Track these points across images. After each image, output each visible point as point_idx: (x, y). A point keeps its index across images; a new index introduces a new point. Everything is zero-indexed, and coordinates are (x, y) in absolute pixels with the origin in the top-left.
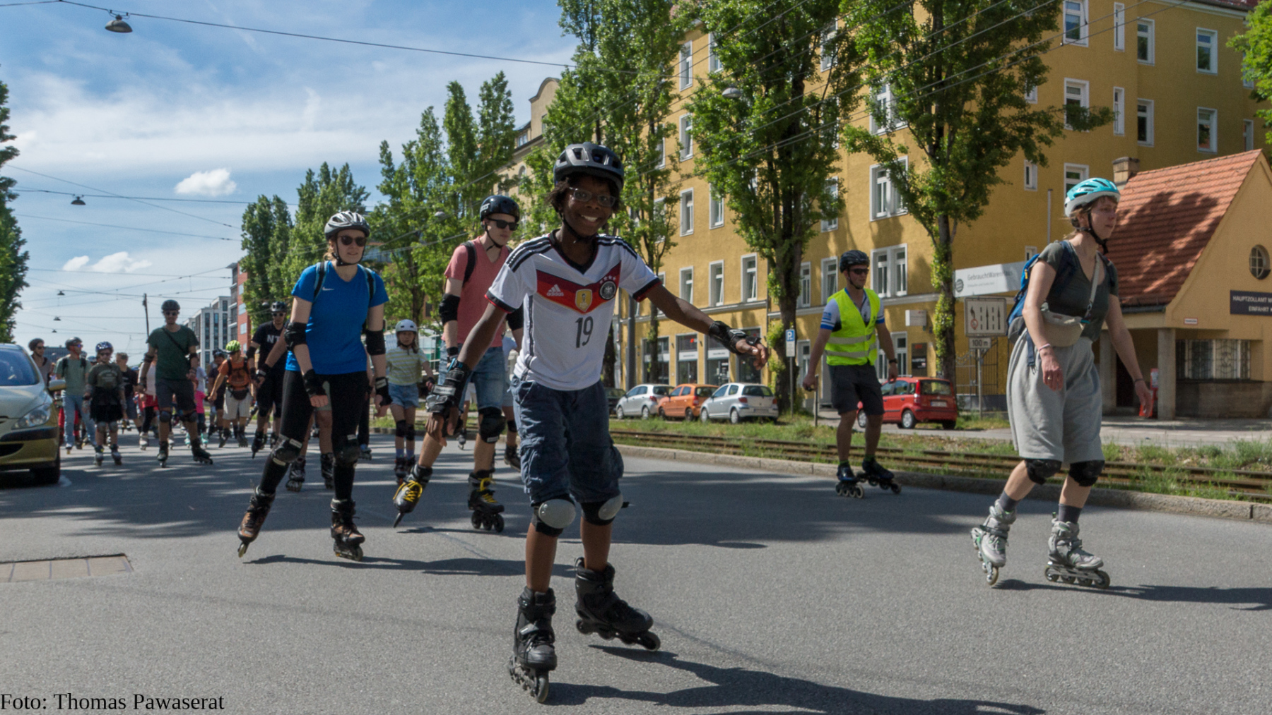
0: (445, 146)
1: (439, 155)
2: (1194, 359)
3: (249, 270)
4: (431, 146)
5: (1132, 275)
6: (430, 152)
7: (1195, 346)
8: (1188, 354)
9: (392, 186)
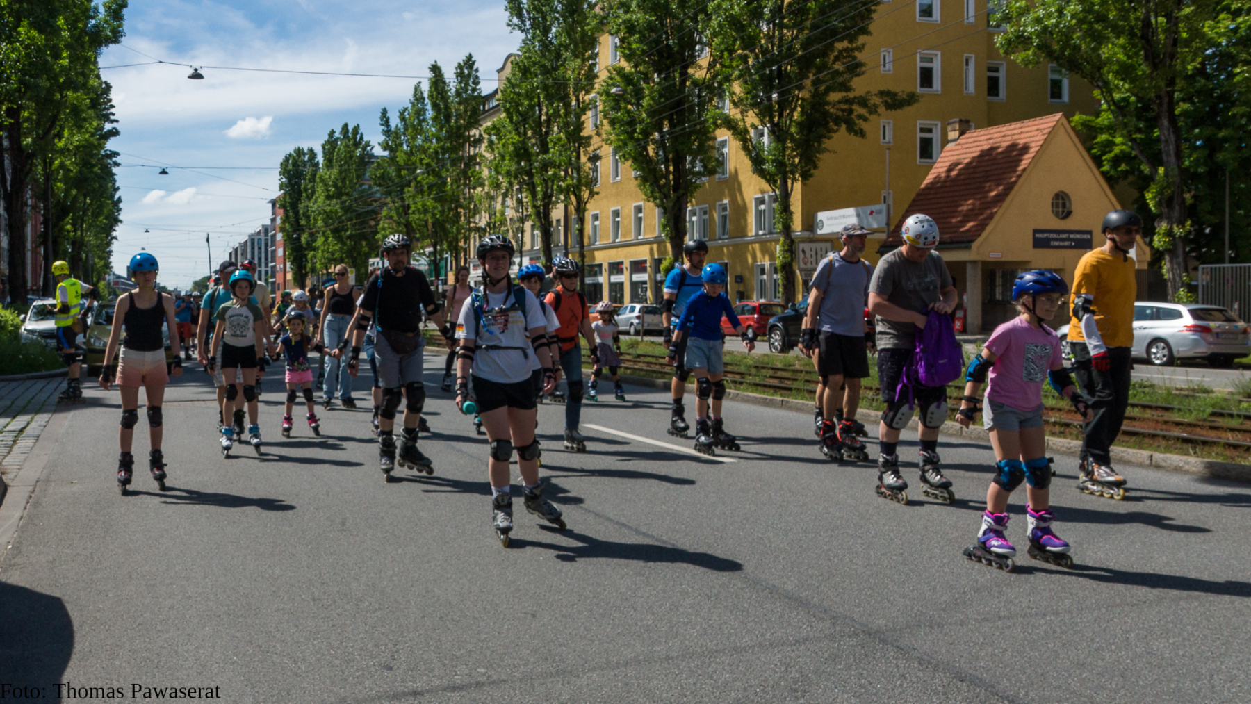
0: (430, 113)
1: (424, 120)
2: (1004, 285)
3: (283, 206)
4: (419, 113)
5: (954, 217)
6: (418, 118)
7: (1004, 275)
8: (999, 281)
9: (390, 143)
